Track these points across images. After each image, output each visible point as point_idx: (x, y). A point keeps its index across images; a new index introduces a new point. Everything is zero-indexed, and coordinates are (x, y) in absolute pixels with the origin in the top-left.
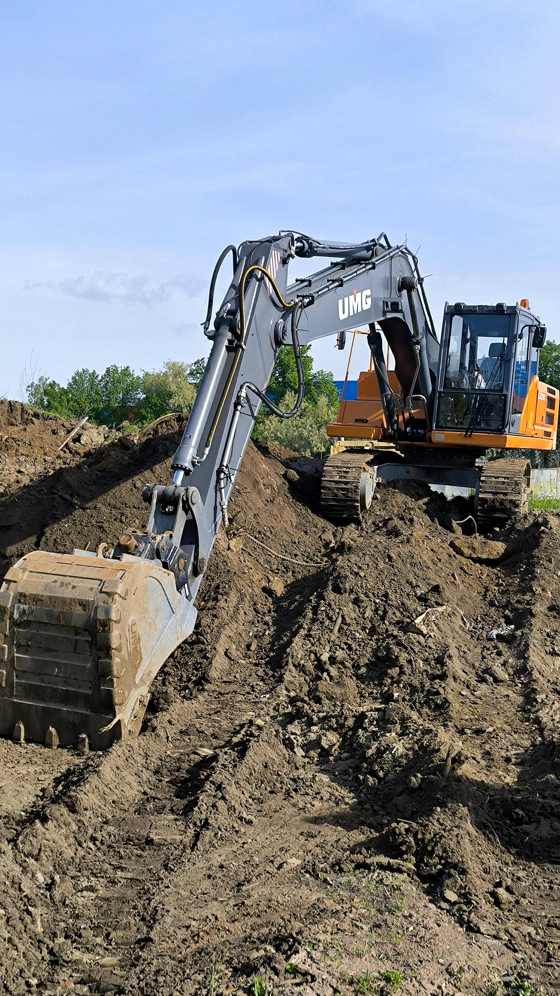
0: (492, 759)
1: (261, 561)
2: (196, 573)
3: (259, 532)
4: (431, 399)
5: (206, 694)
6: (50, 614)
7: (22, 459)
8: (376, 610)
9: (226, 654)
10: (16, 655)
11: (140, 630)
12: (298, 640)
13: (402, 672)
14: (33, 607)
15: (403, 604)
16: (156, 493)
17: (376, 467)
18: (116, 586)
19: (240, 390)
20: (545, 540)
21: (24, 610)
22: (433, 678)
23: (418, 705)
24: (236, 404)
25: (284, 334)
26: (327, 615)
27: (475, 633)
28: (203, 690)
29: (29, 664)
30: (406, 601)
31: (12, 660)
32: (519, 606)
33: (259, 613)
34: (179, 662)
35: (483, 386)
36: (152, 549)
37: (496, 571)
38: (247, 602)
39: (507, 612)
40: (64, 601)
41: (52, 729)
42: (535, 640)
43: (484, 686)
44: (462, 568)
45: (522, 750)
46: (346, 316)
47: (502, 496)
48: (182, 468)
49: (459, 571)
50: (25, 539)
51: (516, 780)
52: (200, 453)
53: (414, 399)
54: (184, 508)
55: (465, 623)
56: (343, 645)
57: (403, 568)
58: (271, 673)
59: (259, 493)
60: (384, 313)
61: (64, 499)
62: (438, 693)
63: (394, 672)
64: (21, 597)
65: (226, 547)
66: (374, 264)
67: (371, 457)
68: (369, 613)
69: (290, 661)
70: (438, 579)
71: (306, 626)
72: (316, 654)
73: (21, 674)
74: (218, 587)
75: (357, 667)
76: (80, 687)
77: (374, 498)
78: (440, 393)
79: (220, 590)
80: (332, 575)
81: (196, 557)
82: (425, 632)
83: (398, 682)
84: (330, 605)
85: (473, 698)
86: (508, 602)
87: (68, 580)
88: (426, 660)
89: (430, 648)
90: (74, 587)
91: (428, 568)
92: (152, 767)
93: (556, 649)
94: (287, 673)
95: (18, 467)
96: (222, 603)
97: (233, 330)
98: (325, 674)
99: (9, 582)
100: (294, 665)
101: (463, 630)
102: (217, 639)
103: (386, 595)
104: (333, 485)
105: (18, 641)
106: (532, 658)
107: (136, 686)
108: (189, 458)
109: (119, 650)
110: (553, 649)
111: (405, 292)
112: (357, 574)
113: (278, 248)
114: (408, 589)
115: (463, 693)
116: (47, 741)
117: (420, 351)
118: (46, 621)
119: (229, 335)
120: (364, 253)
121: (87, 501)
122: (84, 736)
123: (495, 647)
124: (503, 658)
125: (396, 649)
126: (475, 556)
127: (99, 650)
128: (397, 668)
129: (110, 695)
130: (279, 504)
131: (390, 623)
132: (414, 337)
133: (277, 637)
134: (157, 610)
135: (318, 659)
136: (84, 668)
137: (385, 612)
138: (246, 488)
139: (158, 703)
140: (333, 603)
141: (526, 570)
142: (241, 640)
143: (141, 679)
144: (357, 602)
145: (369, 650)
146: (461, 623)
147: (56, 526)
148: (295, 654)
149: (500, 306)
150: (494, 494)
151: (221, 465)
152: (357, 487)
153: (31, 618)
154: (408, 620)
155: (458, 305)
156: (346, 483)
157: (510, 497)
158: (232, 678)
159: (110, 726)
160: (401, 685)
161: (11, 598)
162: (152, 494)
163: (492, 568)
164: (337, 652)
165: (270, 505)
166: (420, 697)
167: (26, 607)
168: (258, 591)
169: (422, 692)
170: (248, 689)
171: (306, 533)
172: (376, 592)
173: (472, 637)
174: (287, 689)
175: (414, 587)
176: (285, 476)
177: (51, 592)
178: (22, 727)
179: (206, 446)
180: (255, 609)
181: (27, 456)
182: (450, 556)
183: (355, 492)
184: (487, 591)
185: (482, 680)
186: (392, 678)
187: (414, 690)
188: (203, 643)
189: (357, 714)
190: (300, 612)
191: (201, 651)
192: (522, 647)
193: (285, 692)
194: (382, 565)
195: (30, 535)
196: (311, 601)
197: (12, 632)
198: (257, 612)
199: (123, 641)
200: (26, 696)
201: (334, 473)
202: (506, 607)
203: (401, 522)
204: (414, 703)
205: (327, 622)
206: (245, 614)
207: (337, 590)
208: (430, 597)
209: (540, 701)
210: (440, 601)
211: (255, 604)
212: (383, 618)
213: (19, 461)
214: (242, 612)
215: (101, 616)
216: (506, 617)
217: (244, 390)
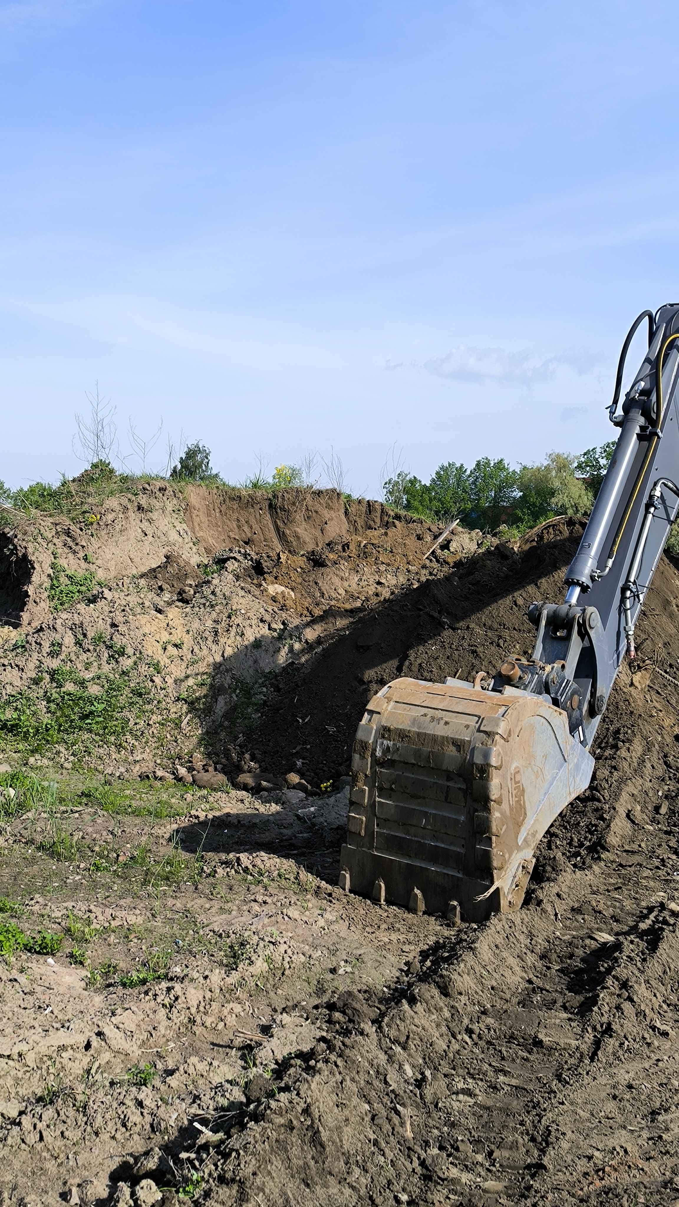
2: (592, 713)
3: (671, 666)
5: (602, 864)
6: (417, 753)
7: (383, 568)
9: (628, 816)
10: (377, 799)
11: (525, 779)
14: (399, 745)
16: (545, 613)
18: (497, 725)
19: (654, 488)
21: (388, 747)
24: (648, 506)
28: (599, 859)
29: (393, 811)
31: (373, 804)
33: (671, 768)
34: (568, 822)
36: (539, 681)
38: (655, 753)
40: (434, 739)
41: (417, 891)
48: (578, 584)
50: (385, 662)
52: (601, 565)
54: (580, 633)
61: (432, 616)
64: (385, 732)
65: (628, 682)
73: (384, 822)
74: (618, 732)
76: (451, 844)
79: (621, 736)
81: (593, 694)
87: (439, 714)
90: (446, 723)
92: (538, 949)
95: (377, 578)
96: (623, 753)
97: (646, 414)
99: (371, 712)
102: (616, 796)
105: (380, 783)
107: (519, 849)
108: (587, 571)
109: (499, 802)
116: (411, 904)
118: (413, 762)
119: (642, 420)
121: (458, 621)
122: (455, 903)
127: (475, 800)
129: (487, 856)
134: (545, 756)
136: (457, 821)
138: (653, 609)
139: (544, 871)
142: (648, 799)
143: (524, 840)
147: (421, 648)
151: (627, 580)
153: (396, 757)
158: (635, 847)
159: (487, 894)
161: (374, 732)
162: (540, 614)
167: (391, 743)
168: (669, 739)
170: (656, 862)
177: (419, 728)
178: (383, 885)
179: (610, 557)
180: (665, 763)
181: (388, 565)
188: (599, 801)
191: (597, 810)
195: (391, 658)
197: (374, 773)
198: (668, 766)
199: (505, 792)
200: (387, 849)
206: (653, 767)
211: (666, 756)
213: (378, 571)
214: (649, 765)
215: (478, 760)
217: (658, 488)
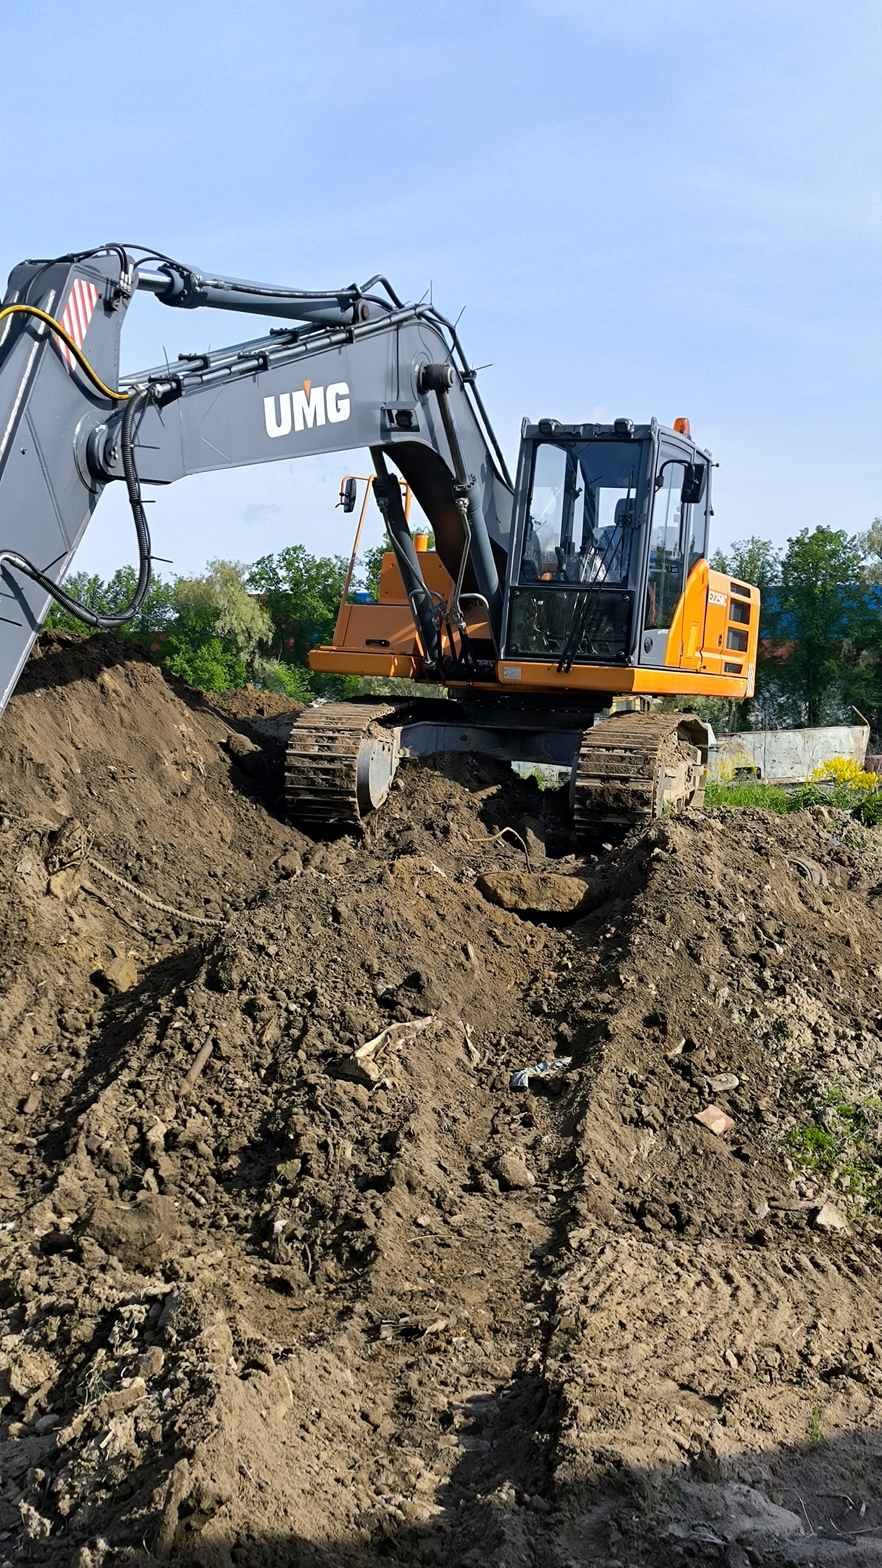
0: (412, 1417)
1: (127, 915)
4: (497, 601)
8: (288, 1027)
12: (111, 1095)
13: (305, 1171)
15: (343, 1014)
17: (398, 730)
20: (660, 874)
22: (366, 1183)
23: (318, 1249)
25: (107, 455)
26: (184, 1040)
27: (488, 1074)
30: (351, 1007)
32: (589, 1015)
33: (67, 1030)
35: (601, 576)
37: (563, 936)
38: (47, 1006)
39: (564, 1028)
42: (603, 1095)
43: (475, 1202)
44: (490, 933)
45: (490, 1387)
46: (285, 429)
47: (618, 784)
49: (484, 939)
51: (446, 1480)
53: (462, 600)
55: (469, 1053)
56: (205, 1106)
57: (360, 936)
58: (41, 1167)
59: (161, 779)
60: (385, 431)
62: (361, 1225)
63: (289, 1168)
65: (42, 886)
66: (350, 332)
67: (388, 710)
68: (272, 1033)
69: (82, 1142)
70: (429, 959)
71: (134, 1064)
72: (140, 1126)
75: (222, 1154)
77: (394, 787)
78: (513, 589)
80: (211, 952)
82: (374, 1076)
83: (292, 1194)
84: (193, 1017)
85: (443, 1231)
86: (569, 1005)
88: (361, 1143)
89: (379, 1112)
91: (413, 935)
93: (645, 1111)
94: (69, 1171)
98: (149, 1176)
100: (90, 1152)
101: (464, 1068)
103: (312, 996)
104: (307, 763)
106: (590, 1134)
110: (639, 1112)
111: (432, 394)
112: (261, 949)
113: (92, 275)
114: (361, 981)
115: (421, 1220)
117: (470, 508)
120: (335, 312)
123: (523, 1107)
124: (534, 1132)
125: (300, 1118)
126: (524, 906)
128: (298, 1162)
130: (198, 800)
131: (309, 1056)
132: (457, 482)
133: (80, 1085)
135: (142, 1138)
137: (304, 1030)
138: (131, 770)
140: (200, 1012)
141: (616, 935)
142: (10, 1089)
144: (251, 1009)
145: (256, 1115)
146: (461, 1054)
148: (94, 1127)
149: (621, 424)
150: (604, 779)
152: (350, 767)
154: (347, 1049)
155: (545, 424)
156: (332, 759)
157: (633, 786)
160: (296, 1202)
163: (561, 929)
164: (190, 1123)
165: (177, 803)
166: (327, 1231)
168: (80, 981)
169: (333, 1219)
171: (249, 855)
172: (293, 988)
173: (481, 1083)
174: (56, 1211)
175: (374, 976)
176: (225, 747)
180: (59, 1022)
182: (468, 908)
183: (348, 776)
184: (536, 979)
185: (475, 1187)
186: (284, 1182)
187: (319, 1212)
189: (109, 1307)
190: (135, 1031)
192: (575, 1109)
193: (51, 1216)
194: (318, 929)
196: (158, 1008)
198: (63, 1027)
201: (310, 741)
202: (561, 1017)
203: (427, 834)
204: (312, 1245)
205: (180, 1055)
206: (35, 1031)
207: (215, 984)
208: (400, 998)
209: (574, 1244)
210: (421, 1007)
211: (61, 1012)
212: (296, 1045)
214: (28, 1028)
216: (560, 1037)
